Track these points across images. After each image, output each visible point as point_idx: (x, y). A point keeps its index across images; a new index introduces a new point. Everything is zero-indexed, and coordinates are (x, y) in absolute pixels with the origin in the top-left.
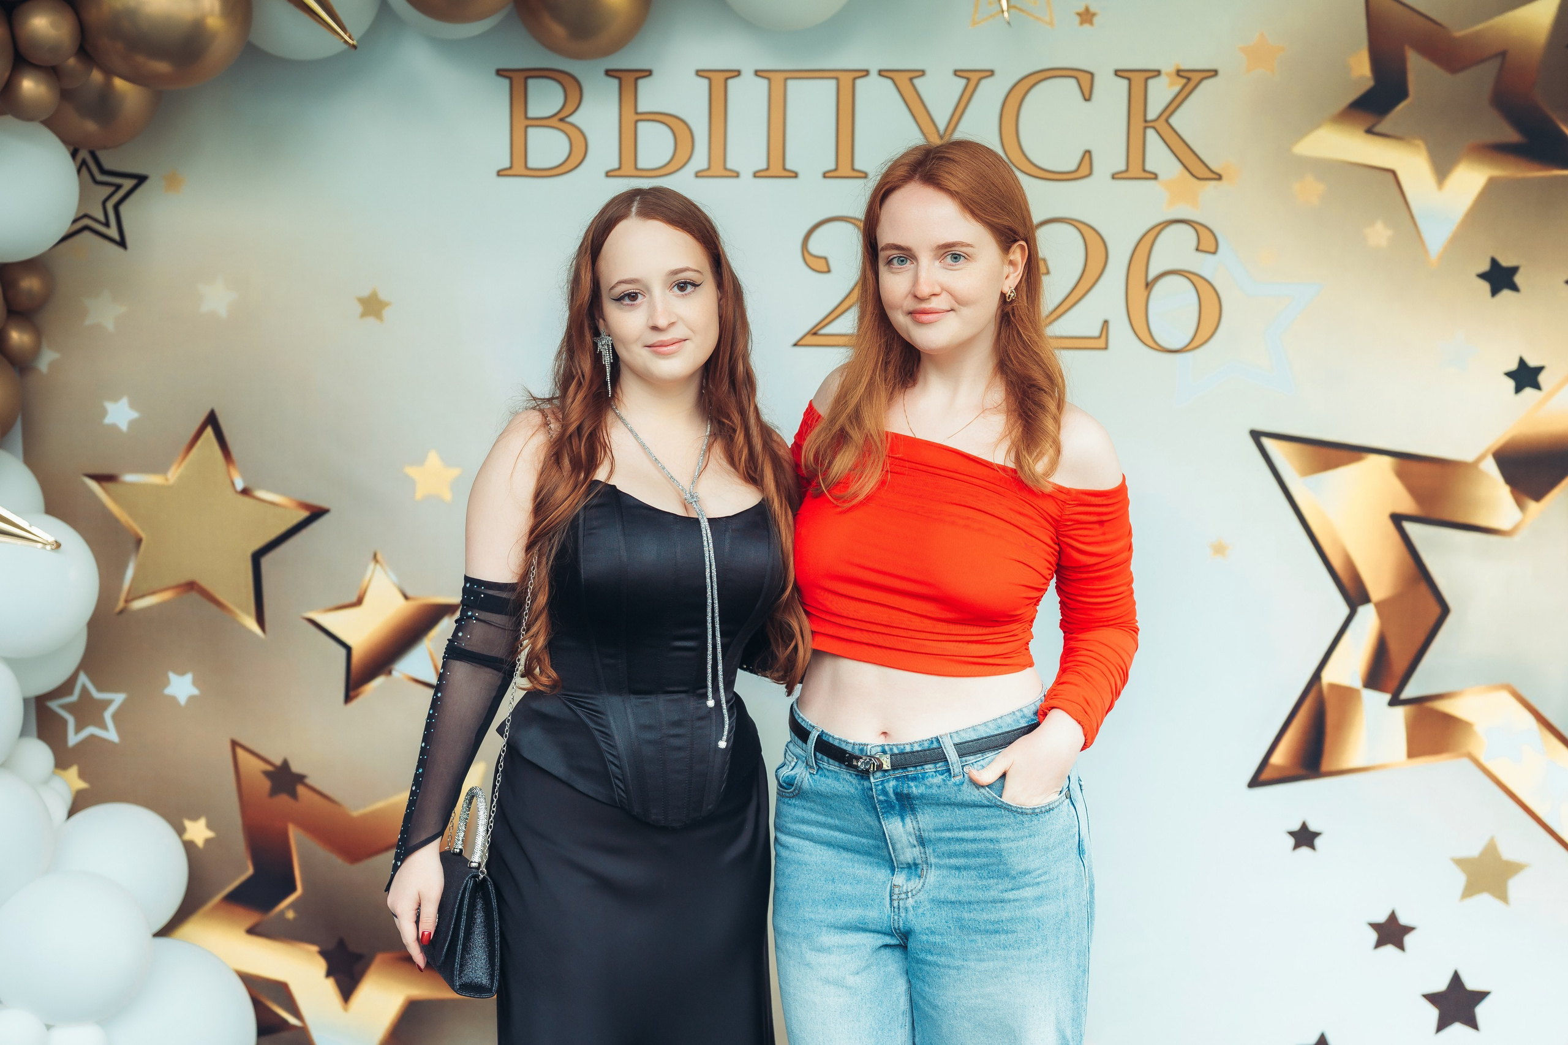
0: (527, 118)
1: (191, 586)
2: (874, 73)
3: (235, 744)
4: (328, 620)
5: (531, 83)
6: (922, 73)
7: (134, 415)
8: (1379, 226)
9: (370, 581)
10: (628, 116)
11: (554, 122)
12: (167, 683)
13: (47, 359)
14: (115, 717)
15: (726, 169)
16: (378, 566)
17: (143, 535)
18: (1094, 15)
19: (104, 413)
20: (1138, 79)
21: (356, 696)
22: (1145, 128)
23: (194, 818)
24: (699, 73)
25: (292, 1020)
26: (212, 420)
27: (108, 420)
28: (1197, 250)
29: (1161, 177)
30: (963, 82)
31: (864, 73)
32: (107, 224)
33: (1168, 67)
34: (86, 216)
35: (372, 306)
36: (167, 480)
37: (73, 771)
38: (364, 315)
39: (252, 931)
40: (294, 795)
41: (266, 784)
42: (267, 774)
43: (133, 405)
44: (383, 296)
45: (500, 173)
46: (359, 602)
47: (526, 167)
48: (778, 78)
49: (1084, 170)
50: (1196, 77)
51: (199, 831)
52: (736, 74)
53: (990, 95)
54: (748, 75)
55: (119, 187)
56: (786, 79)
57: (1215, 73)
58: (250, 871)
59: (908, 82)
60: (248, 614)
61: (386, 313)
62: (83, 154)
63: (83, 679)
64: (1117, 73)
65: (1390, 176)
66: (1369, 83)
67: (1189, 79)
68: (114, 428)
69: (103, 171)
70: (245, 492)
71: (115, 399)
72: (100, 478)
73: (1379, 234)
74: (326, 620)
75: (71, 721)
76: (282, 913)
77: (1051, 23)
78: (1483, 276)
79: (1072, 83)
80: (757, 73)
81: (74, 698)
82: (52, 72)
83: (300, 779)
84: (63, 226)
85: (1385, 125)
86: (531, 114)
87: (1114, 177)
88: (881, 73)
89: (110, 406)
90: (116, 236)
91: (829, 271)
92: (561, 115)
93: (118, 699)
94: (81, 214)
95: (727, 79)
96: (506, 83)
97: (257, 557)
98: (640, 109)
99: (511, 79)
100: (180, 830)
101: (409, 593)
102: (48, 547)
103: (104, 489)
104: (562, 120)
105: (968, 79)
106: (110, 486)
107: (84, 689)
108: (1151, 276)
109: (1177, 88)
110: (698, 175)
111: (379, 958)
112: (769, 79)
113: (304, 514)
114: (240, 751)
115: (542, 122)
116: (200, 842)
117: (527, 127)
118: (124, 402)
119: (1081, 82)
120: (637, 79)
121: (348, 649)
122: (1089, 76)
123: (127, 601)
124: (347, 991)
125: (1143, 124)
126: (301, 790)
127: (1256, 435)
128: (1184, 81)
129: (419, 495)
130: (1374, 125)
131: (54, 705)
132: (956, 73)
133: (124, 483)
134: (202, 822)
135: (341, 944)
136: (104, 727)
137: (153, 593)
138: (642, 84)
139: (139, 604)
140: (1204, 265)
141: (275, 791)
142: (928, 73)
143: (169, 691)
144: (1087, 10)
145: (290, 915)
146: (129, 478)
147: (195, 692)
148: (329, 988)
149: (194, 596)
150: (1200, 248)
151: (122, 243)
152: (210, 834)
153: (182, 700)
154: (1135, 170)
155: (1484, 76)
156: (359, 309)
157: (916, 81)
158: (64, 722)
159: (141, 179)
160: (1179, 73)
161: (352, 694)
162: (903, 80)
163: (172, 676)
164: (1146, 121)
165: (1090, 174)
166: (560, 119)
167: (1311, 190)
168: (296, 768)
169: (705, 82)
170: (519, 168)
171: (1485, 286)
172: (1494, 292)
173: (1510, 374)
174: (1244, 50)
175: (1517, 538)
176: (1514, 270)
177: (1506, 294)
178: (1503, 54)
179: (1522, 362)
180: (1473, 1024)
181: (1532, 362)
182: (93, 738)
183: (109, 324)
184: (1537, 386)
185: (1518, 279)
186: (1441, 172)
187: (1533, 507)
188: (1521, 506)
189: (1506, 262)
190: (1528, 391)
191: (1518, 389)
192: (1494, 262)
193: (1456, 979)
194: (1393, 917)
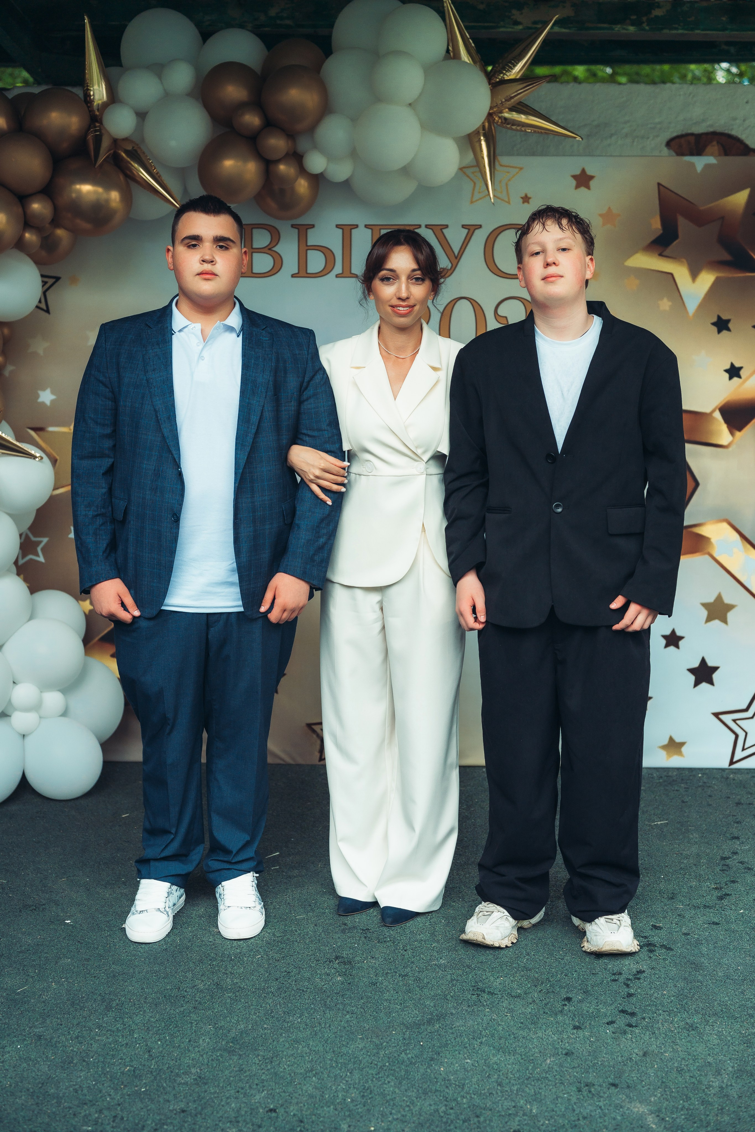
0: (252, 248)
2: (423, 226)
5: (256, 231)
6: (447, 226)
7: (53, 397)
8: (665, 300)
10: (303, 248)
11: (266, 250)
14: (42, 549)
15: (351, 273)
17: (58, 458)
18: (530, 198)
19: (38, 396)
23: (83, 600)
24: (337, 226)
27: (40, 400)
30: (466, 231)
31: (419, 226)
32: (41, 302)
37: (21, 577)
43: (53, 393)
47: (253, 272)
48: (376, 229)
52: (355, 227)
53: (479, 238)
54: (362, 227)
55: (46, 283)
59: (440, 231)
65: (670, 276)
66: (661, 232)
68: (43, 403)
71: (44, 389)
72: (36, 429)
73: (665, 304)
75: (19, 552)
77: (509, 203)
78: (714, 324)
80: (366, 226)
81: (21, 540)
85: (667, 252)
86: (254, 246)
88: (427, 226)
89: (41, 393)
90: (45, 308)
92: (269, 247)
93: (45, 540)
95: (351, 229)
98: (309, 244)
103: (37, 434)
104: (270, 249)
105: (469, 229)
106: (41, 433)
107: (27, 536)
110: (337, 276)
112: (372, 229)
115: (260, 250)
116: (87, 612)
117: (252, 253)
118: (48, 391)
120: (307, 229)
130: (663, 252)
132: (463, 226)
133: (48, 432)
136: (37, 554)
137: (62, 486)
138: (310, 232)
139: (58, 492)
142: (449, 226)
144: (526, 196)
146: (51, 429)
151: (48, 311)
155: (714, 229)
157: (445, 231)
159: (57, 278)
162: (437, 229)
166: (269, 250)
167: (634, 283)
169: (341, 231)
171: (715, 329)
172: (719, 331)
173: (726, 371)
174: (601, 215)
175: (730, 449)
176: (728, 321)
177: (725, 333)
178: (723, 218)
179: (732, 365)
180: (711, 683)
181: (737, 365)
182: (31, 560)
183: (41, 352)
184: (739, 377)
185: (730, 325)
186: (694, 275)
187: (738, 434)
188: (732, 434)
189: (724, 317)
190: (735, 379)
191: (731, 378)
192: (719, 317)
193: (703, 661)
194: (673, 632)
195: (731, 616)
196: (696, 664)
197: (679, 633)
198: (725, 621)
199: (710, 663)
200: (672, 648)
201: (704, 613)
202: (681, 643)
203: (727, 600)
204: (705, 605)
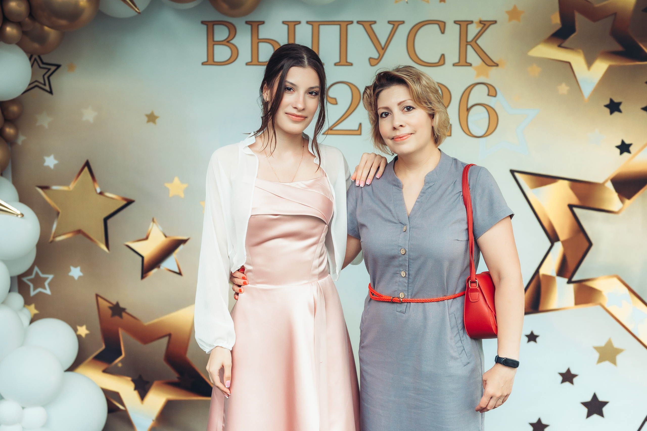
0: (214, 41)
1: (79, 232)
2: (355, 22)
3: (97, 296)
4: (135, 246)
5: (216, 27)
6: (375, 22)
7: (56, 162)
8: (564, 85)
9: (151, 230)
10: (255, 41)
11: (225, 43)
12: (70, 271)
13: (21, 139)
14: (50, 284)
16: (155, 224)
17: (60, 211)
19: (44, 161)
20: (464, 25)
21: (146, 276)
22: (467, 45)
23: (81, 325)
24: (284, 23)
25: (121, 407)
26: (87, 164)
27: (46, 164)
28: (488, 95)
29: (473, 65)
30: (392, 26)
31: (351, 23)
32: (45, 84)
33: (476, 19)
34: (36, 81)
35: (152, 118)
36: (69, 188)
37: (33, 306)
38: (148, 121)
39: (105, 371)
40: (121, 316)
41: (110, 312)
42: (110, 308)
43: (56, 158)
44: (156, 114)
45: (203, 64)
46: (147, 238)
47: (214, 61)
48: (316, 25)
49: (442, 62)
50: (488, 24)
51: (83, 331)
52: (298, 23)
53: (403, 31)
54: (303, 23)
55: (49, 69)
56: (319, 25)
57: (495, 22)
58: (103, 347)
59: (369, 26)
60: (102, 242)
61: (157, 121)
62: (35, 56)
63: (36, 269)
64: (455, 22)
65: (568, 65)
66: (560, 26)
67: (485, 25)
68: (48, 167)
69: (43, 63)
70: (101, 193)
71: (48, 155)
72: (43, 188)
73: (564, 89)
74: (133, 245)
75: (32, 286)
76: (117, 364)
77: (428, 2)
78: (607, 106)
79: (436, 27)
80: (308, 22)
81: (33, 276)
82: (19, 24)
83: (123, 310)
84: (24, 87)
85: (566, 44)
86: (215, 39)
87: (454, 65)
88: (358, 22)
89: (46, 158)
90: (49, 90)
91: (337, 104)
92: (227, 40)
93: (50, 277)
94: (34, 80)
95: (295, 25)
96: (205, 27)
97: (106, 220)
98: (260, 37)
99: (207, 25)
100: (76, 330)
101: (167, 235)
102: (19, 216)
103: (44, 192)
104: (228, 42)
105: (394, 25)
106: (46, 191)
107: (37, 274)
108: (469, 105)
109: (479, 29)
111: (156, 383)
112: (312, 25)
113: (124, 203)
114: (100, 299)
115: (220, 43)
116: (83, 335)
117: (214, 45)
118: (52, 157)
119: (441, 26)
120: (258, 25)
121: (143, 257)
122: (443, 24)
123: (54, 237)
124: (143, 396)
125: (465, 43)
126: (124, 314)
127: (512, 172)
128: (482, 25)
129: (171, 195)
130: (561, 44)
131: (25, 279)
132: (389, 22)
133: (52, 190)
134: (84, 328)
135: (140, 377)
136: (45, 288)
137: (64, 234)
138: (261, 27)
139: (59, 239)
140: (491, 102)
141: (114, 314)
142: (377, 22)
143: (71, 274)
145: (120, 365)
146: (55, 188)
147: (81, 274)
148: (135, 394)
149: (80, 236)
150: (490, 94)
151: (51, 92)
152: (87, 332)
153: (76, 277)
154: (463, 62)
155: (607, 24)
156: (146, 119)
157: (373, 26)
158: (29, 287)
159: (58, 66)
160: (481, 22)
161: (144, 275)
162: (367, 25)
163: (72, 268)
164: (467, 42)
165: (444, 64)
166: (227, 42)
167: (536, 70)
168: (122, 305)
169: (286, 26)
170: (211, 62)
171: (608, 110)
172: (611, 113)
173: (618, 147)
174: (508, 12)
175: (620, 215)
176: (620, 104)
177: (616, 114)
178: (615, 14)
179: (623, 142)
180: (601, 414)
181: (627, 142)
182: (40, 293)
183: (46, 125)
184: (629, 152)
185: (621, 107)
186: (590, 63)
187: (627, 202)
188: (622, 201)
189: (616, 100)
190: (625, 154)
191: (621, 153)
192: (611, 101)
193: (595, 396)
194: (569, 371)
195: (619, 358)
196: (588, 398)
197: (573, 372)
198: (614, 361)
199: (601, 398)
200: (567, 384)
201: (596, 355)
202: (575, 380)
203: (616, 345)
204: (597, 348)
